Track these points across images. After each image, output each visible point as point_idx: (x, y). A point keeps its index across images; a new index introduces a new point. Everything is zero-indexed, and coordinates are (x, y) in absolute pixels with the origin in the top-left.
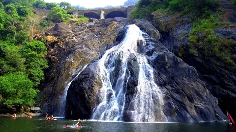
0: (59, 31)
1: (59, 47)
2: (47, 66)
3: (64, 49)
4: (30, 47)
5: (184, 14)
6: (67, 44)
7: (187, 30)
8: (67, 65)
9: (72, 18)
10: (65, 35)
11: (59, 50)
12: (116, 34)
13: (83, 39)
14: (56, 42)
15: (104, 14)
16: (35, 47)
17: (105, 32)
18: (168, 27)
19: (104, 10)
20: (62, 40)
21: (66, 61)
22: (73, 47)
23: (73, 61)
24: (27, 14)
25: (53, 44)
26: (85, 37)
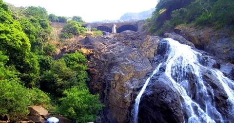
0: (91, 44)
1: (95, 59)
2: (88, 79)
3: (104, 62)
4: (74, 60)
5: (217, 29)
6: (105, 56)
7: (227, 44)
8: (117, 78)
9: (87, 31)
10: (99, 48)
11: (97, 63)
12: (156, 47)
13: (120, 52)
14: (91, 55)
15: (116, 28)
16: (78, 60)
17: (143, 45)
18: (202, 41)
19: (116, 24)
20: (97, 53)
21: (114, 74)
22: (113, 59)
23: (123, 74)
24: (47, 26)
25: (88, 57)
26: (121, 50)
